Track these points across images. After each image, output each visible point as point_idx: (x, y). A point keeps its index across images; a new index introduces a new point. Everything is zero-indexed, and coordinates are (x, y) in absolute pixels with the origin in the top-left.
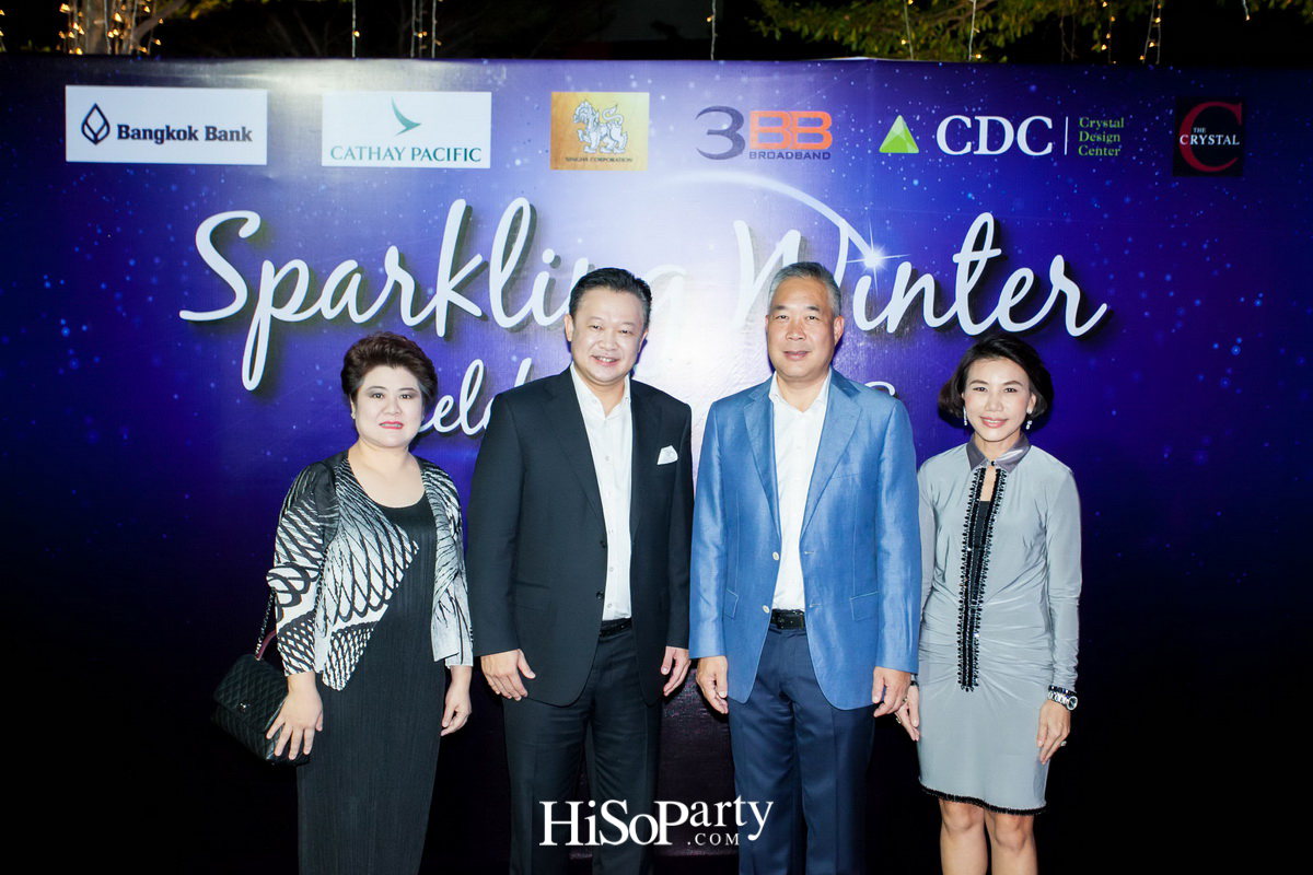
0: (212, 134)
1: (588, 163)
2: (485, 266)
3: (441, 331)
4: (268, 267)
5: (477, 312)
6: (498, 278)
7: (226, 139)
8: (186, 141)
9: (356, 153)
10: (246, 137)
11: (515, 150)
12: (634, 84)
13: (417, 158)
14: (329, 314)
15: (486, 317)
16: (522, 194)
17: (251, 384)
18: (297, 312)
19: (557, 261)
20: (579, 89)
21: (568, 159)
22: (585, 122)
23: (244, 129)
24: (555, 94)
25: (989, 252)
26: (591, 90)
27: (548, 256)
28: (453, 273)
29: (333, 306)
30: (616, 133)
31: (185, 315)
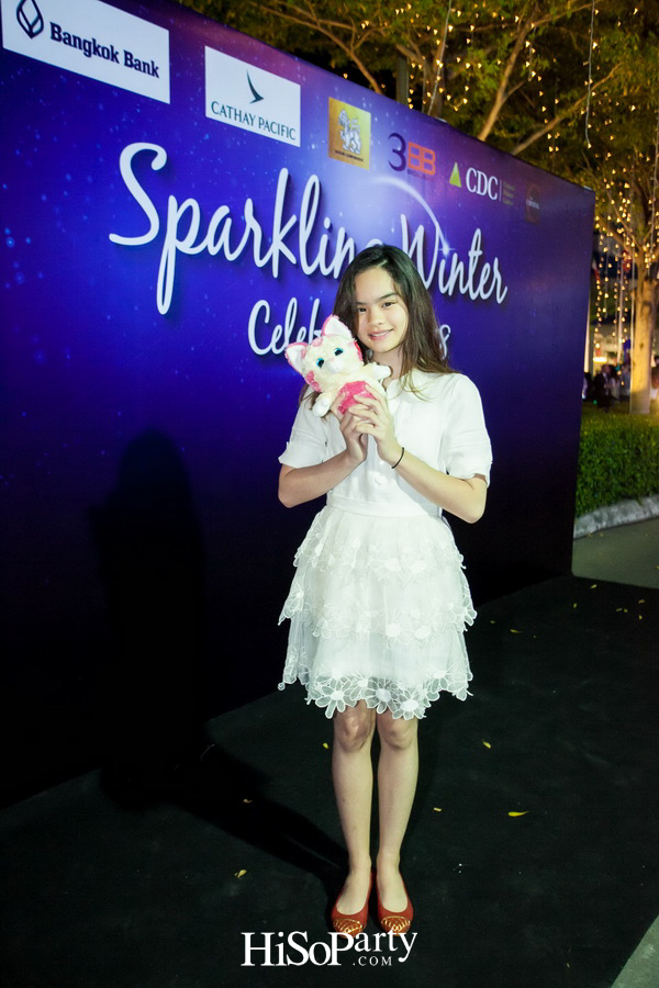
0: (130, 61)
1: (345, 158)
2: (297, 225)
3: (275, 274)
4: (172, 201)
5: (293, 261)
6: (304, 235)
7: (140, 69)
8: (109, 61)
9: (227, 110)
10: (154, 72)
11: (312, 136)
12: (364, 105)
13: (262, 127)
14: (213, 251)
15: (298, 265)
16: (315, 172)
17: (163, 309)
18: (193, 246)
19: (331, 226)
20: (341, 99)
21: (337, 152)
22: (342, 124)
23: (153, 63)
24: (331, 99)
25: (479, 253)
26: (348, 102)
27: (327, 224)
28: (282, 228)
29: (215, 243)
30: (357, 138)
31: (114, 238)
